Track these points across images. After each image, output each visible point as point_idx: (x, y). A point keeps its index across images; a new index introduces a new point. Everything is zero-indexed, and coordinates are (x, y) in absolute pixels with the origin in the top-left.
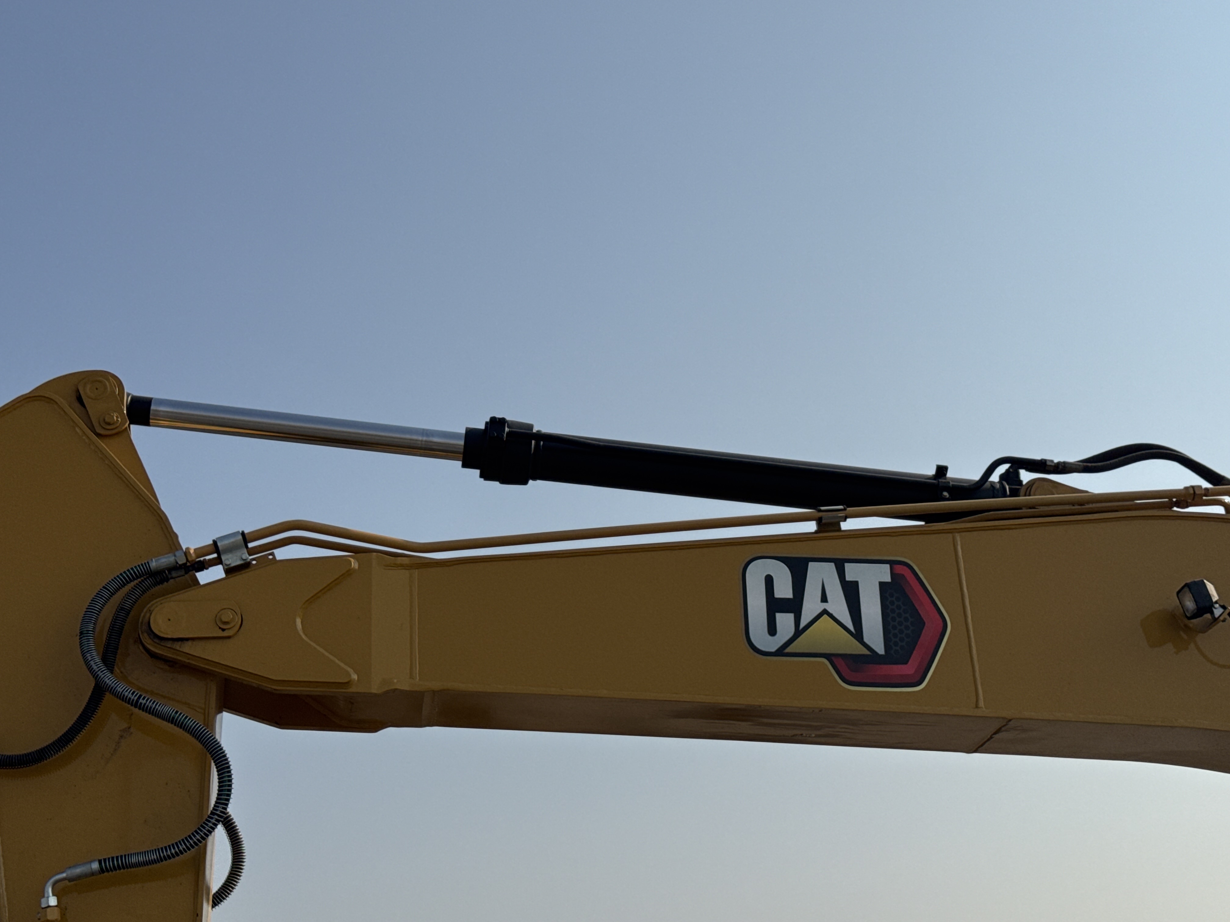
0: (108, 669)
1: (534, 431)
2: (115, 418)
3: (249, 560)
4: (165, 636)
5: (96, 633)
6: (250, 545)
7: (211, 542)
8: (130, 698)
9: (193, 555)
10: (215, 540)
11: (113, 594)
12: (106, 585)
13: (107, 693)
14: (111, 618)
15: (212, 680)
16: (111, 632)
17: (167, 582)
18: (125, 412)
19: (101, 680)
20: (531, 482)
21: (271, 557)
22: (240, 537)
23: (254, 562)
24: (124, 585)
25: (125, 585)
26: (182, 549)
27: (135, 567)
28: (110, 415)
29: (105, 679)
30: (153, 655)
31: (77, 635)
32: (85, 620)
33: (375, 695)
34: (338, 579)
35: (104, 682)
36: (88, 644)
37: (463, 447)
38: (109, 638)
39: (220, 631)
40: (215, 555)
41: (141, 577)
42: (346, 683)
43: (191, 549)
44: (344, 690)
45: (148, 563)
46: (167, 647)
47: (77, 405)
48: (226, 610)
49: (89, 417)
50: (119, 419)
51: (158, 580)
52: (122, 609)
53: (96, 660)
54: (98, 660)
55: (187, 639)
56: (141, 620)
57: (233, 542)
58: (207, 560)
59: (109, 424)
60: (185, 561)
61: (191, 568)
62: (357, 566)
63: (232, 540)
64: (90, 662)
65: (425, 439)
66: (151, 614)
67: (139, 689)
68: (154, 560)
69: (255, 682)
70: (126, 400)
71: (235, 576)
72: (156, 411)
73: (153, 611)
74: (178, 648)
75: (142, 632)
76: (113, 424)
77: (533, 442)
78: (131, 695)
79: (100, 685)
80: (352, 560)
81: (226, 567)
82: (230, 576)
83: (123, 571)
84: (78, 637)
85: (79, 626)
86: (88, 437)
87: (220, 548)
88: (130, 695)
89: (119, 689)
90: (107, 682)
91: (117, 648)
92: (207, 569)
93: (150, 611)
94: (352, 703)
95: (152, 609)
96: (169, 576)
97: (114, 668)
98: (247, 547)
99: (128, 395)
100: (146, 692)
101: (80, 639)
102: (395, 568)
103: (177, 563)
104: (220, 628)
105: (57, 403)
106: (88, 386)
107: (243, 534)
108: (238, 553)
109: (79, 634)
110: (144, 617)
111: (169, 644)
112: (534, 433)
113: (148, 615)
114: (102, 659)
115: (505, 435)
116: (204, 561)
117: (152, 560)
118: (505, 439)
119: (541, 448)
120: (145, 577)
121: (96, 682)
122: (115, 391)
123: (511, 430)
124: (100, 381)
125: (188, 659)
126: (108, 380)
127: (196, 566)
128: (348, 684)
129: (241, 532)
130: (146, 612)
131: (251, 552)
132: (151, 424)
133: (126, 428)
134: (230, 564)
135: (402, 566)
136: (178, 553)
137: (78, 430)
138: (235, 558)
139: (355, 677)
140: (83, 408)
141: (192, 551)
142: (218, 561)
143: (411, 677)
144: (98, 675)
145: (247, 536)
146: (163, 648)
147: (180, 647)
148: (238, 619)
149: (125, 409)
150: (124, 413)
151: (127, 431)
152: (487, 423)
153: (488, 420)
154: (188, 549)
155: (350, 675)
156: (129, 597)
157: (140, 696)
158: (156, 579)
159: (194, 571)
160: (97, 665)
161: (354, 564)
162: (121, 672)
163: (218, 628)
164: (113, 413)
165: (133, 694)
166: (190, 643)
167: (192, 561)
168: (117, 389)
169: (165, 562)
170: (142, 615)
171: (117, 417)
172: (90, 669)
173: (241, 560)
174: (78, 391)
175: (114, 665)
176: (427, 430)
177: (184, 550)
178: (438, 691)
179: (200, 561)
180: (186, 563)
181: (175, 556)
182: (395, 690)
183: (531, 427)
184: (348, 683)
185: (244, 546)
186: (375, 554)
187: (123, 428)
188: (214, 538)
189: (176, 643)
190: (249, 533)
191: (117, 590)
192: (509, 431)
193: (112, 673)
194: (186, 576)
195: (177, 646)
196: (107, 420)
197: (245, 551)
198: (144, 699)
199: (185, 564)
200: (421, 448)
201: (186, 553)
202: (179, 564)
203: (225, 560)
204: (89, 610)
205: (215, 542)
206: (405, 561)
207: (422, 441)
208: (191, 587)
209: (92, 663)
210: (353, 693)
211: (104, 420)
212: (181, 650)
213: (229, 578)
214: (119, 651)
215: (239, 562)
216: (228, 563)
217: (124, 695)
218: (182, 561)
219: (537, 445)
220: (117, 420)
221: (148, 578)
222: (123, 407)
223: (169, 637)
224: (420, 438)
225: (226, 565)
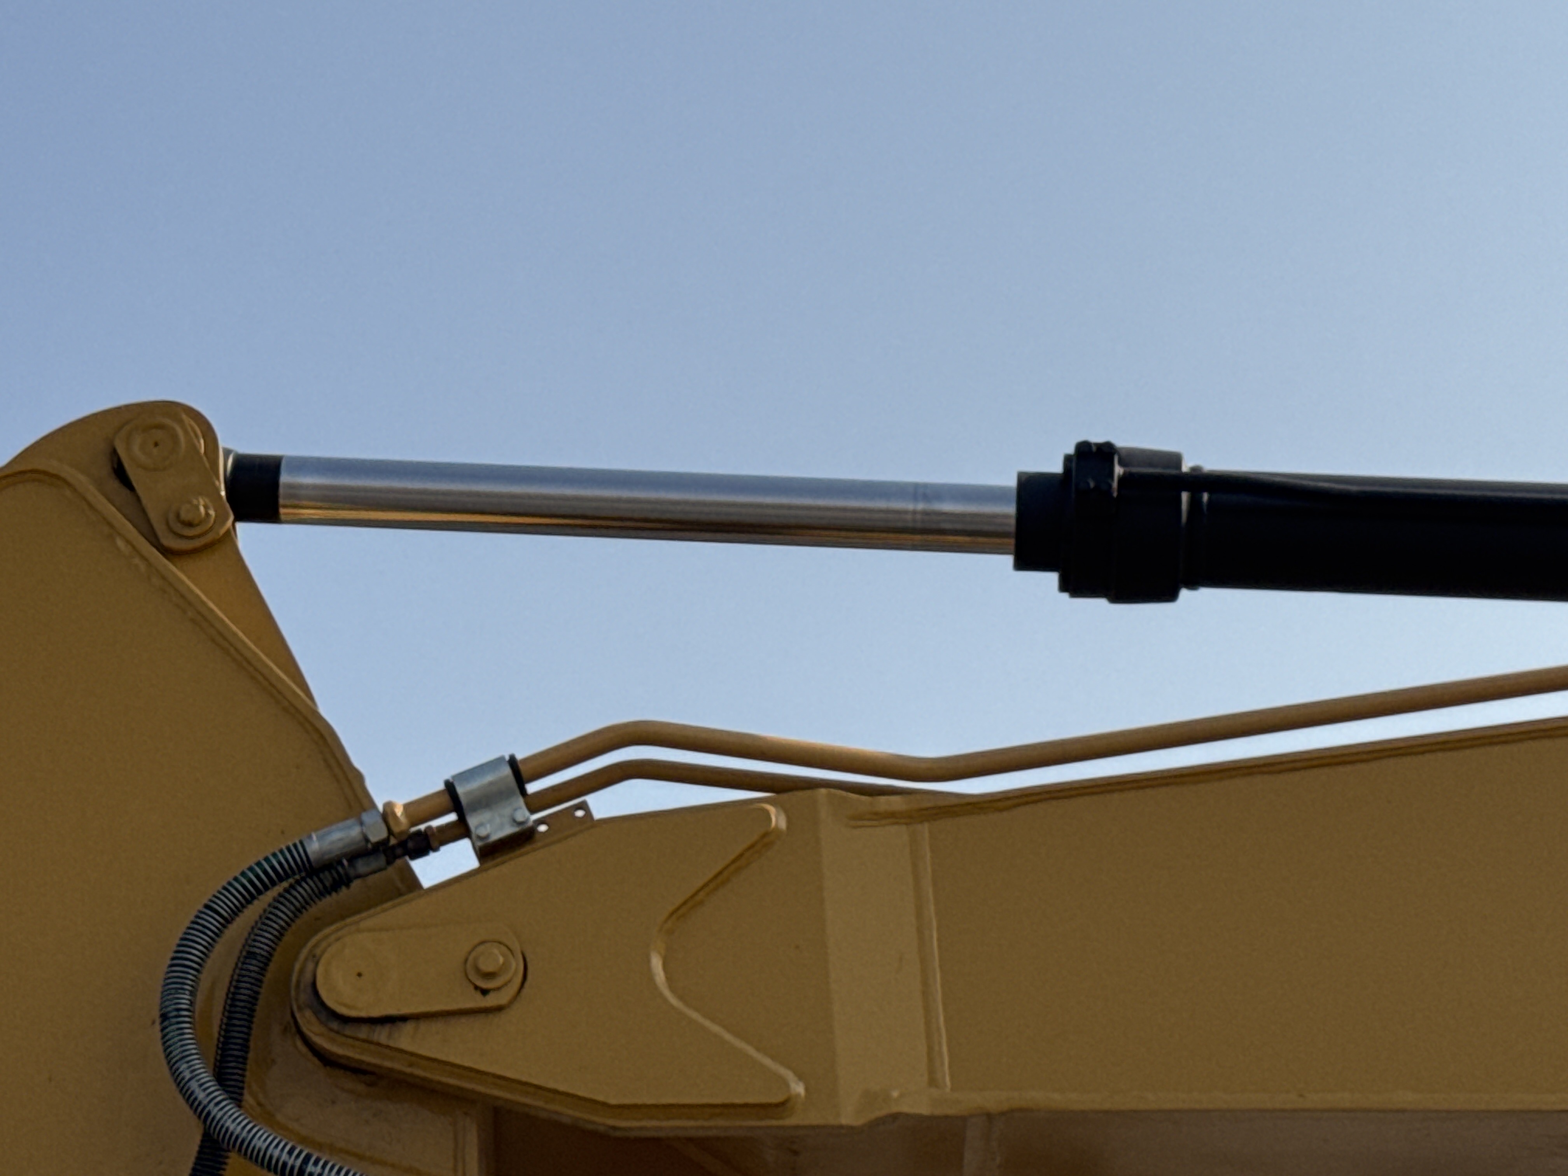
0: (231, 1098)
1: (1185, 468)
2: (202, 509)
3: (530, 824)
4: (353, 1013)
5: (197, 1015)
6: (532, 788)
7: (441, 786)
8: (285, 1164)
9: (403, 820)
10: (451, 780)
11: (228, 921)
12: (211, 901)
13: (231, 1154)
14: (227, 980)
15: (466, 1114)
16: (230, 1012)
17: (348, 886)
18: (223, 493)
19: (217, 1124)
20: (1185, 594)
21: (580, 813)
22: (507, 771)
23: (543, 828)
24: (250, 899)
25: (253, 897)
26: (373, 805)
27: (274, 855)
28: (190, 502)
29: (226, 1121)
30: (326, 1060)
31: (154, 1023)
32: (170, 988)
33: (851, 1128)
34: (741, 855)
35: (224, 1130)
36: (181, 1040)
37: (1013, 522)
38: (227, 1028)
39: (478, 995)
40: (452, 817)
41: (288, 876)
42: (776, 1105)
43: (398, 806)
44: (774, 1123)
45: (301, 843)
46: (357, 1039)
47: (114, 485)
48: (488, 945)
49: (143, 511)
50: (212, 512)
51: (327, 884)
52: (251, 955)
53: (203, 1078)
54: (206, 1076)
55: (404, 1019)
56: (294, 978)
57: (491, 784)
58: (435, 830)
59: (190, 524)
60: (384, 834)
61: (399, 851)
62: (783, 824)
63: (489, 778)
64: (188, 1084)
65: (921, 506)
66: (317, 964)
67: (304, 1140)
68: (314, 837)
69: (569, 1113)
70: (225, 466)
71: (503, 863)
72: (291, 486)
73: (321, 956)
74: (383, 1039)
75: (300, 1009)
76: (198, 525)
77: (1185, 496)
78: (288, 1156)
79: (216, 1136)
80: (772, 809)
81: (479, 844)
82: (490, 863)
83: (247, 866)
84: (158, 1027)
85: (157, 1000)
86: (144, 558)
87: (464, 800)
88: (285, 1156)
89: (259, 1143)
90: (232, 1128)
91: (245, 1048)
92: (436, 849)
93: (314, 956)
94: (796, 1153)
95: (318, 952)
96: (352, 872)
97: (241, 1094)
98: (523, 792)
99: (227, 452)
100: (320, 1146)
101: (162, 1030)
102: (874, 823)
103: (367, 840)
104: (476, 988)
105: (69, 484)
106: (137, 441)
107: (513, 762)
108: (506, 810)
109: (158, 1021)
110: (302, 971)
111: (363, 1032)
112: (1186, 474)
113: (310, 966)
114: (214, 1076)
115: (1115, 484)
116: (429, 833)
117: (310, 837)
118: (1115, 494)
119: (1205, 508)
120: (297, 877)
121: (205, 1128)
122: (197, 444)
123: (1128, 469)
124: (161, 427)
125: (411, 1065)
126: (181, 422)
127: (410, 845)
128: (783, 1106)
129: (507, 758)
130: (306, 959)
131: (535, 803)
132: (283, 517)
133: (228, 533)
134: (487, 837)
135: (892, 817)
136: (366, 817)
137: (120, 543)
138: (498, 820)
139: (799, 1089)
140: (125, 491)
141: (399, 811)
142: (460, 830)
143: (933, 1082)
144: (209, 1113)
145: (522, 768)
146: (350, 1041)
147: (390, 1036)
148: (517, 964)
149: (223, 486)
150: (220, 496)
151: (229, 537)
152: (1068, 459)
153: (1071, 450)
154: (389, 806)
155: (786, 1085)
156: (265, 927)
157: (308, 1158)
158: (321, 881)
159: (407, 858)
160: (205, 1090)
161: (778, 819)
162: (260, 1104)
163: (472, 988)
164: (197, 499)
165: (290, 1153)
166: (409, 1027)
167: (402, 833)
168: (202, 442)
169: (340, 840)
170: (297, 967)
171: (206, 507)
172: (190, 1098)
173: (512, 826)
174: (114, 452)
175: (243, 1088)
176: (925, 486)
177: (380, 807)
178: (1003, 1114)
179: (419, 833)
180: (387, 840)
181: (361, 823)
182: (895, 1117)
183: (1175, 459)
184: (783, 1104)
185: (518, 791)
186: (823, 791)
187: (222, 531)
188: (448, 775)
189: (378, 1028)
190: (526, 760)
191: (236, 912)
192: (1125, 473)
193: (240, 1106)
194: (390, 870)
195: (382, 1035)
196: (184, 516)
197: (521, 801)
198: (316, 1163)
199: (384, 843)
200: (914, 531)
201: (387, 815)
202: (372, 844)
203: (477, 827)
204: (178, 960)
205: (450, 787)
206: (896, 803)
207: (914, 512)
208: (401, 894)
209: (194, 1085)
210: (797, 1127)
211: (178, 516)
212: (392, 1044)
213: (486, 870)
214: (251, 1055)
215: (509, 830)
216: (483, 832)
217: (271, 1157)
218: (378, 834)
219: (1195, 502)
220: (207, 514)
221: (303, 879)
222: (217, 483)
223: (363, 1014)
224: (910, 506)
225: (480, 838)
